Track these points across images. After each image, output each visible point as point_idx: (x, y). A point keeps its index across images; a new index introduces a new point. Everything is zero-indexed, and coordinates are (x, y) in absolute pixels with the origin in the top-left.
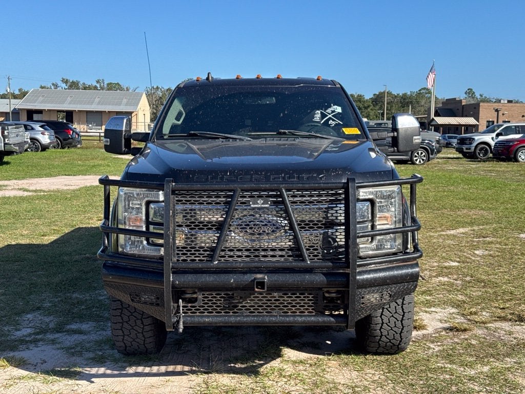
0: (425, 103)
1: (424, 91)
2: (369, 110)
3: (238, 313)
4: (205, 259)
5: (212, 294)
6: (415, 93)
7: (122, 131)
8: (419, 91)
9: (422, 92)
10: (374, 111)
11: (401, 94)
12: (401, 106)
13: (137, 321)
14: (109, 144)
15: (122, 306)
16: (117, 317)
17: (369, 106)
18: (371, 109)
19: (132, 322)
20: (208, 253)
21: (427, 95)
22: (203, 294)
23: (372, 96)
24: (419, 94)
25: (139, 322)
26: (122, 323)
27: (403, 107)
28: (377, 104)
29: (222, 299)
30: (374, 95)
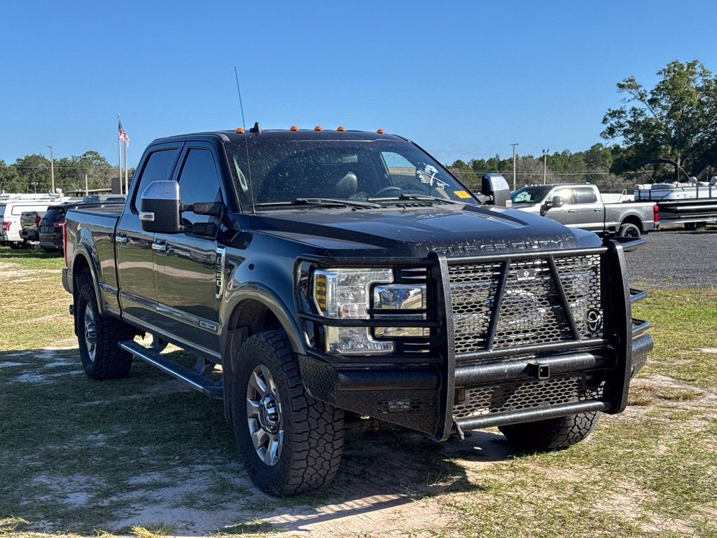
0: (94, 172)
1: (91, 156)
2: (13, 181)
3: (506, 409)
4: (476, 347)
5: (480, 391)
6: (79, 159)
7: (175, 201)
8: (83, 156)
9: (87, 156)
10: (22, 183)
11: (58, 160)
12: (61, 176)
13: (326, 445)
14: (153, 219)
15: (310, 427)
16: (303, 443)
17: (13, 177)
18: (17, 181)
19: (320, 449)
20: (478, 340)
21: (94, 162)
22: (471, 392)
23: (14, 162)
24: (84, 159)
25: (329, 446)
26: (309, 451)
27: (63, 178)
28: (24, 173)
29: (490, 395)
30: (18, 160)
